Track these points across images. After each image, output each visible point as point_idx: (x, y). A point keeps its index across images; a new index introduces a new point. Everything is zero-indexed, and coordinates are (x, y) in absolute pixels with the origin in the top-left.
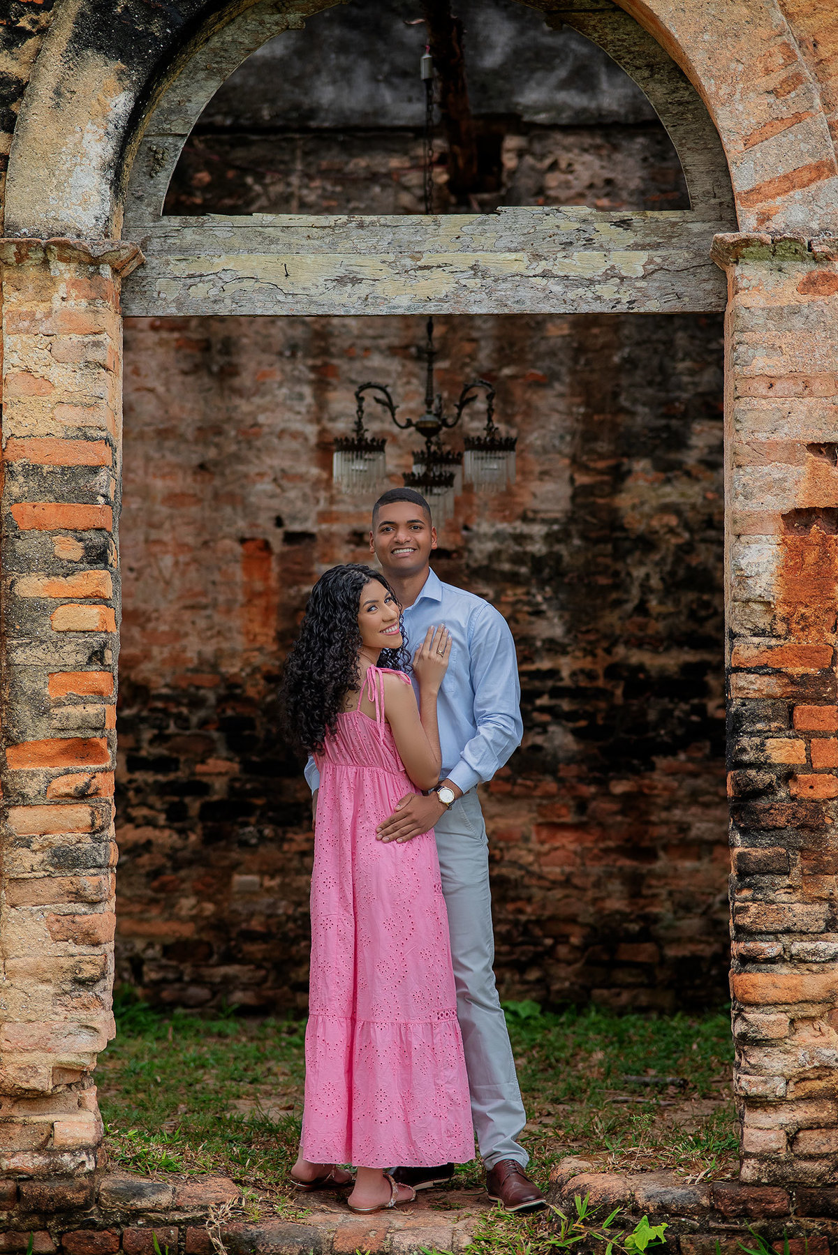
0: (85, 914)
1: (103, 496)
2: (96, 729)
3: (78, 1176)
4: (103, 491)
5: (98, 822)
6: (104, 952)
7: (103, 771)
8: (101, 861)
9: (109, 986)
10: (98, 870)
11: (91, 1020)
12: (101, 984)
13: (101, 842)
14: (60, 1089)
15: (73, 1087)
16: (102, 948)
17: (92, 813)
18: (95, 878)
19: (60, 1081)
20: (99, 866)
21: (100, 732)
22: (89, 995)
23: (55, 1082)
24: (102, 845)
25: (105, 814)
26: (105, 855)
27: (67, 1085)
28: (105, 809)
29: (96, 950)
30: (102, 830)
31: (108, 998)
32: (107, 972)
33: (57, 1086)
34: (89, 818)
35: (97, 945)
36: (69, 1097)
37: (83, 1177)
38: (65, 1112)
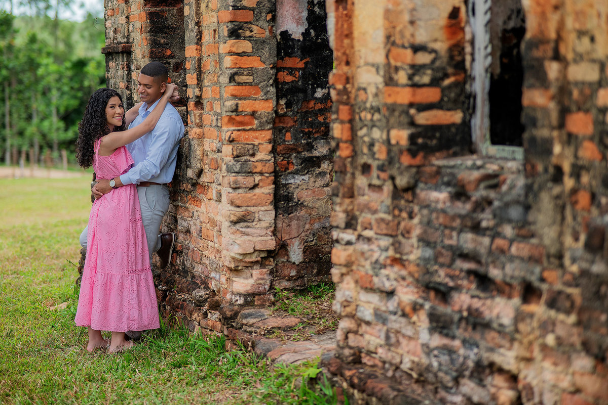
0: (231, 193)
1: (231, 6)
2: (232, 112)
3: (235, 305)
4: (231, 4)
5: (235, 153)
6: (246, 210)
7: (239, 130)
8: (236, 170)
9: (257, 226)
10: (237, 174)
11: (235, 239)
12: (242, 224)
13: (238, 162)
14: (240, 268)
15: (249, 268)
16: (243, 209)
17: (232, 149)
18: (234, 177)
19: (239, 265)
20: (237, 173)
21: (235, 113)
22: (234, 228)
23: (236, 265)
24: (238, 163)
25: (240, 149)
26: (241, 167)
27: (245, 266)
28: (240, 147)
29: (238, 209)
30: (238, 156)
31: (255, 231)
32: (250, 219)
33: (238, 266)
34: (231, 151)
35: (239, 207)
36: (247, 272)
37: (237, 307)
38: (244, 278)
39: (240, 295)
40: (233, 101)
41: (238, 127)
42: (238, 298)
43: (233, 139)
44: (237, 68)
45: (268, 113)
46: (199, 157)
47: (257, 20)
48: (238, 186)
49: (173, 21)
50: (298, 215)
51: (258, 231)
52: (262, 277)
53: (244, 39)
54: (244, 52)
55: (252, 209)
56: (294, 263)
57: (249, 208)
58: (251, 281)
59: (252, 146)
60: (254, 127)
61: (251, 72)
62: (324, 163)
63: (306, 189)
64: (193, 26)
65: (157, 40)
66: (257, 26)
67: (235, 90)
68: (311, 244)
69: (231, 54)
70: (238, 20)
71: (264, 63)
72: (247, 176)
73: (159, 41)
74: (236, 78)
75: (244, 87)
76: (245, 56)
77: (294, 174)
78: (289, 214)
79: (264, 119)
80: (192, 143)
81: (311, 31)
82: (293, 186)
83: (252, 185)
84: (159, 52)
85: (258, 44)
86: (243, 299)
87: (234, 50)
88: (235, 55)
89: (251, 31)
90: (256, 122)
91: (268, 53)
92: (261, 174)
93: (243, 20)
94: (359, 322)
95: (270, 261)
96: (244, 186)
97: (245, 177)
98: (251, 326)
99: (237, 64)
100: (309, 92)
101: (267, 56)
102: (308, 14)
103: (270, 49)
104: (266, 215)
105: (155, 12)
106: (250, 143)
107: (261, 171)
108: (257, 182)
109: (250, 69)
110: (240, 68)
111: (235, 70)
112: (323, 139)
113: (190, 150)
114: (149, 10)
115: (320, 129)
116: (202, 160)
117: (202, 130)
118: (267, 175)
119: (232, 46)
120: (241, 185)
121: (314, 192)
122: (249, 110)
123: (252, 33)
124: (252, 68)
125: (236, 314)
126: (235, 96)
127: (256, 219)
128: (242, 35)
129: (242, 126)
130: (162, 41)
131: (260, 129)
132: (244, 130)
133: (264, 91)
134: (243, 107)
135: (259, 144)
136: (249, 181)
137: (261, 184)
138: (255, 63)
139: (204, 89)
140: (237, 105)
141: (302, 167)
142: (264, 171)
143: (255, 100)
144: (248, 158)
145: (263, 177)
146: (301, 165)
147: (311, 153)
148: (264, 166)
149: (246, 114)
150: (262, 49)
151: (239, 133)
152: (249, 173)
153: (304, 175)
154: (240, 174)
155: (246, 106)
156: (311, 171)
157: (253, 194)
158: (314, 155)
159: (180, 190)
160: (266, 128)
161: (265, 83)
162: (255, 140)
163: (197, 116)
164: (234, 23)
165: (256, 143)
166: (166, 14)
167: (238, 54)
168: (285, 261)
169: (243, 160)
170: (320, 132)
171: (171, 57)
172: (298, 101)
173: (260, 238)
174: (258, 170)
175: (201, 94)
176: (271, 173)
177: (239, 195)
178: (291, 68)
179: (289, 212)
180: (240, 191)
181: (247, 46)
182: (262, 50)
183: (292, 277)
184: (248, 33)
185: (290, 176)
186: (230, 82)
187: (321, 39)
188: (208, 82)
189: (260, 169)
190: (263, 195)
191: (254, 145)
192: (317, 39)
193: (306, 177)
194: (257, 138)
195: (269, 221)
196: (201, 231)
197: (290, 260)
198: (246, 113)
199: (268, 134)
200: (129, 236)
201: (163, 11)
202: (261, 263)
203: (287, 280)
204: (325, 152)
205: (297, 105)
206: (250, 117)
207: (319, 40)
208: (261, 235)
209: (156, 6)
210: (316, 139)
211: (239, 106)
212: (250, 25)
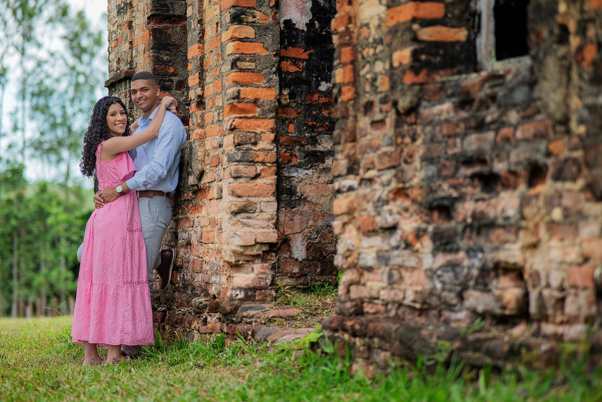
0: (232, 183)
2: (234, 99)
3: (235, 300)
5: (236, 141)
6: (248, 201)
7: (240, 118)
8: (238, 158)
9: (259, 217)
10: (238, 163)
11: (236, 231)
12: (243, 215)
13: (240, 150)
14: (241, 262)
15: (250, 262)
16: (244, 199)
17: (234, 137)
18: (235, 166)
19: (240, 259)
20: (238, 161)
21: (236, 100)
22: (235, 219)
23: (237, 259)
24: (240, 152)
25: (241, 137)
26: (243, 156)
27: (246, 261)
28: (241, 135)
29: (239, 199)
30: (239, 144)
31: (257, 223)
32: (251, 210)
33: (239, 261)
34: (233, 139)
35: (240, 197)
36: (248, 267)
37: (237, 301)
38: (245, 273)
39: (240, 289)
40: (235, 88)
41: (240, 114)
42: (238, 292)
43: (235, 126)
44: (240, 54)
45: (271, 101)
46: (200, 158)
47: (260, 5)
48: (240, 175)
49: (177, 38)
50: (302, 210)
51: (259, 223)
52: (263, 271)
53: (247, 25)
54: (246, 38)
55: (253, 199)
56: (297, 260)
57: (250, 199)
58: (252, 276)
59: (254, 134)
60: (257, 115)
61: (254, 58)
62: (328, 158)
63: (310, 184)
64: (196, 25)
65: (159, 57)
66: (260, 11)
67: (238, 76)
68: (315, 242)
69: (233, 40)
70: (240, 5)
71: (267, 49)
72: (249, 165)
73: (162, 58)
74: (238, 64)
75: (246, 74)
76: (248, 41)
77: (297, 167)
78: (292, 208)
79: (267, 107)
80: (193, 145)
81: (316, 22)
82: (297, 180)
83: (253, 174)
84: (162, 69)
85: (262, 30)
86: (244, 293)
87: (236, 35)
88: (237, 41)
89: (254, 17)
90: (258, 110)
91: (271, 40)
92: (263, 163)
93: (245, 5)
94: (361, 270)
95: (272, 256)
96: (245, 175)
97: (247, 166)
98: (252, 317)
99: (239, 49)
100: (313, 84)
101: (270, 42)
102: (312, 5)
103: (273, 36)
104: (268, 206)
105: (159, 29)
106: (252, 131)
107: (263, 160)
108: (258, 172)
109: (252, 55)
110: (242, 53)
111: (237, 55)
112: (327, 134)
113: (191, 154)
114: (153, 27)
115: (324, 123)
116: (203, 161)
117: (203, 130)
118: (269, 165)
119: (235, 31)
120: (242, 174)
121: (318, 188)
122: (251, 97)
123: (255, 19)
124: (254, 54)
125: (236, 308)
126: (236, 83)
127: (258, 210)
128: (245, 21)
129: (244, 114)
130: (165, 58)
131: (262, 117)
132: (246, 118)
133: (267, 78)
134: (245, 94)
135: (262, 132)
136: (251, 171)
137: (263, 174)
138: (257, 49)
139: (206, 88)
140: (239, 92)
141: (306, 161)
142: (266, 161)
143: (258, 87)
144: (250, 146)
145: (265, 167)
146: (305, 158)
147: (315, 147)
148: (267, 155)
149: (248, 102)
150: (265, 35)
151: (241, 120)
152: (251, 162)
153: (307, 169)
154: (241, 163)
155: (248, 93)
156: (315, 166)
157: (255, 184)
158: (317, 149)
159: (181, 201)
160: (269, 117)
161: (268, 70)
162: (257, 128)
163: (199, 116)
164: (236, 8)
165: (258, 131)
166: (170, 31)
167: (240, 40)
168: (287, 257)
169: (244, 149)
170: (324, 127)
171: (174, 74)
172: (302, 92)
173: (261, 230)
174: (260, 159)
175: (203, 93)
176: (273, 163)
177: (240, 185)
178: (295, 58)
179: (292, 206)
180: (241, 180)
181: (249, 32)
182: (265, 37)
183: (295, 274)
184: (250, 19)
185: (293, 169)
186: (232, 68)
187: (325, 31)
188: (210, 79)
189: (262, 159)
190: (265, 185)
191: (256, 133)
192: (322, 31)
193: (310, 172)
194: (259, 127)
195: (271, 213)
196: (202, 236)
197: (292, 256)
198: (248, 100)
199: (271, 123)
200: (125, 245)
201: (167, 28)
202: (263, 257)
203: (290, 277)
204: (329, 147)
205: (301, 97)
206: (252, 104)
207: (324, 33)
208: (263, 226)
209: (160, 23)
210: (320, 133)
211: (241, 92)
212: (253, 11)
